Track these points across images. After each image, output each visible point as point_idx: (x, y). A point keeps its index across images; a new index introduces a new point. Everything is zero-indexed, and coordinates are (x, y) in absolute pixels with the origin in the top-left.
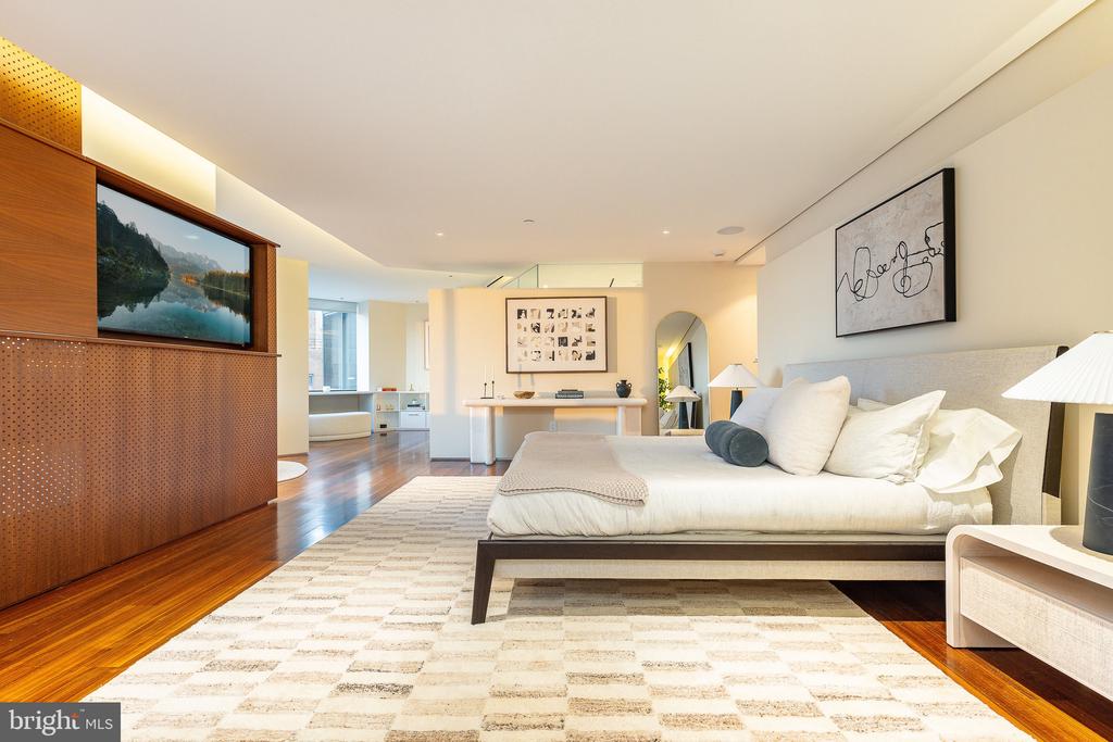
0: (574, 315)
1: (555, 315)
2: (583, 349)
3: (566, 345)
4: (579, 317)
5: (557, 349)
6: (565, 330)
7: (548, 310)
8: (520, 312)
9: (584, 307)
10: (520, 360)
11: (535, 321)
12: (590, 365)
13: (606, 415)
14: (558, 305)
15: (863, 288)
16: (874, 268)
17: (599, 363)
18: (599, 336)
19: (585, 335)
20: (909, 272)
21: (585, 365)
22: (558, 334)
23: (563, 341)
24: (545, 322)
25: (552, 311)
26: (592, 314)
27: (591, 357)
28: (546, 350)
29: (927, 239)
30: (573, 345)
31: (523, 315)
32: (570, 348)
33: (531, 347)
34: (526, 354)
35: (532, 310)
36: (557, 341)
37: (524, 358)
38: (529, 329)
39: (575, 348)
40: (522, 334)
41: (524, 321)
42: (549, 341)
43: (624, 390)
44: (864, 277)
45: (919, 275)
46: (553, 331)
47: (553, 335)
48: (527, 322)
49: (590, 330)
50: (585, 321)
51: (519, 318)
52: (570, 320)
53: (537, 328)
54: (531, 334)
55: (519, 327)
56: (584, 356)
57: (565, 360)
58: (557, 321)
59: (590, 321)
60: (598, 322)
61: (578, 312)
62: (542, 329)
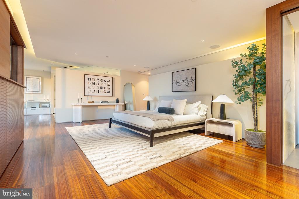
0: (104, 81)
1: (99, 80)
2: (107, 90)
3: (102, 89)
4: (106, 82)
5: (100, 90)
6: (102, 85)
7: (97, 79)
8: (89, 79)
9: (107, 79)
10: (88, 92)
11: (93, 82)
12: (108, 94)
13: (112, 107)
14: (100, 78)
15: (179, 84)
16: (181, 81)
17: (110, 94)
18: (111, 87)
19: (107, 87)
20: (188, 82)
21: (107, 94)
22: (100, 86)
23: (101, 88)
24: (96, 82)
25: (98, 79)
26: (109, 81)
27: (109, 92)
28: (97, 90)
29: (192, 78)
30: (104, 89)
31: (90, 79)
32: (103, 90)
33: (92, 89)
34: (90, 91)
35: (93, 78)
36: (99, 88)
37: (90, 92)
38: (91, 83)
39: (105, 90)
40: (89, 85)
41: (90, 81)
42: (97, 87)
43: (118, 101)
44: (179, 82)
45: (190, 83)
46: (98, 85)
47: (98, 86)
48: (91, 81)
49: (109, 85)
50: (107, 83)
51: (88, 80)
52: (103, 82)
53: (94, 84)
54: (92, 85)
55: (88, 83)
56: (107, 92)
57: (102, 93)
58: (99, 82)
59: (108, 83)
60: (110, 83)
61: (105, 80)
62: (95, 84)
